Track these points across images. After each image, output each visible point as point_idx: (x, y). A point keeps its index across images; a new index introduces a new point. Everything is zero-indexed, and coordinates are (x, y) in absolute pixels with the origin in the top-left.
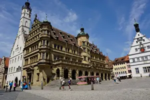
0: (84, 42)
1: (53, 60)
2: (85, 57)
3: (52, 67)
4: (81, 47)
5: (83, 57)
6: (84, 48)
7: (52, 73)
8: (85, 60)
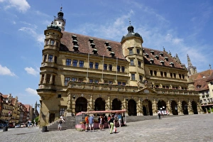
0: (131, 49)
1: (63, 84)
2: (133, 74)
3: (60, 96)
4: (127, 58)
5: (130, 75)
6: (132, 59)
7: (60, 106)
8: (133, 79)
